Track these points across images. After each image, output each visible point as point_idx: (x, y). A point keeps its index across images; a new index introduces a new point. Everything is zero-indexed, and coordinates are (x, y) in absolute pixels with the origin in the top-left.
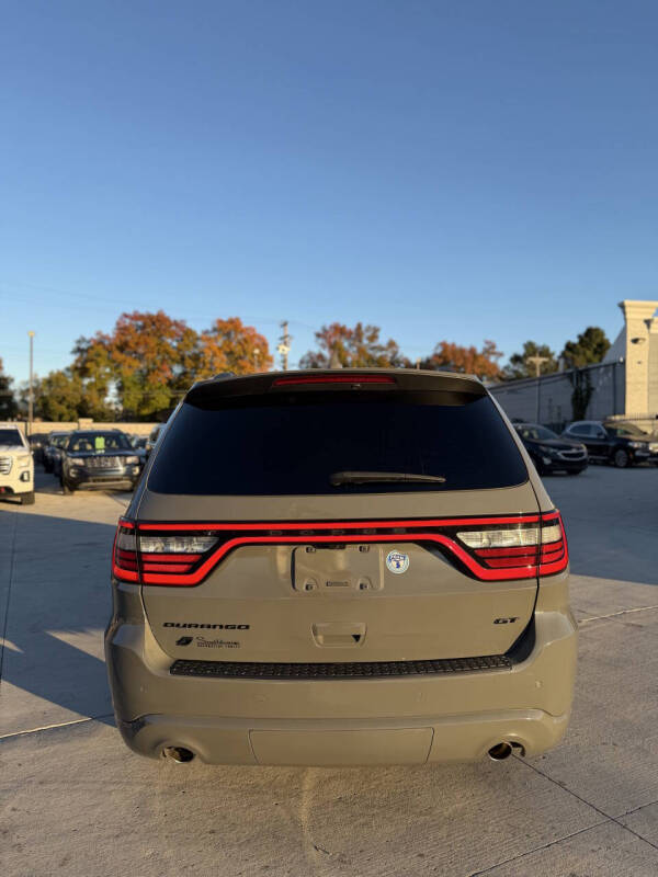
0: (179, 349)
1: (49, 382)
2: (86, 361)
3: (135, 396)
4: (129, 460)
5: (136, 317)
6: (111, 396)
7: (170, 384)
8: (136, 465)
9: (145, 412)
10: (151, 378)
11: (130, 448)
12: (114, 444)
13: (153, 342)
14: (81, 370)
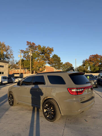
0: (100, 60)
1: (79, 67)
2: (85, 64)
3: (93, 68)
4: (95, 81)
5: (92, 56)
6: (89, 69)
7: (99, 66)
8: (96, 82)
9: (95, 71)
10: (95, 65)
11: (94, 78)
12: (91, 78)
13: (95, 59)
14: (84, 65)
